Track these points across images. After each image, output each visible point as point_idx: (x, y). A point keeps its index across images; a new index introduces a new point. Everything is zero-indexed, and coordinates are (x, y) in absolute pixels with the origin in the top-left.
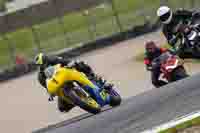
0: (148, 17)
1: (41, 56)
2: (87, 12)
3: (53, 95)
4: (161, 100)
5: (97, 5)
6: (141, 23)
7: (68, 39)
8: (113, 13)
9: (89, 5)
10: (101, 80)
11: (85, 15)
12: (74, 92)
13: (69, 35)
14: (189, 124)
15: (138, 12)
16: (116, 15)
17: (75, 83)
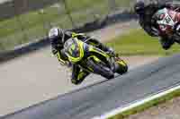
0: (97, 16)
2: (42, 11)
4: (109, 90)
5: (51, 4)
6: (91, 20)
7: (25, 35)
8: (66, 11)
9: (44, 5)
11: (40, 13)
13: (26, 32)
14: (135, 111)
15: (88, 11)
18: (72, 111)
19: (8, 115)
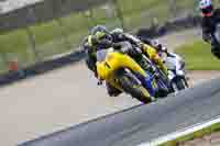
1: (90, 38)
2: (88, 13)
3: (102, 79)
9: (90, 6)
12: (126, 79)
17: (127, 70)
18: (114, 136)
19: (31, 142)
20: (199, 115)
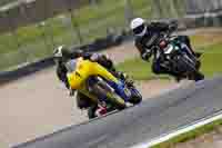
0: (111, 31)
2: (43, 23)
6: (103, 36)
10: (122, 75)
11: (41, 26)
15: (100, 23)
16: (76, 25)
20: (165, 126)
